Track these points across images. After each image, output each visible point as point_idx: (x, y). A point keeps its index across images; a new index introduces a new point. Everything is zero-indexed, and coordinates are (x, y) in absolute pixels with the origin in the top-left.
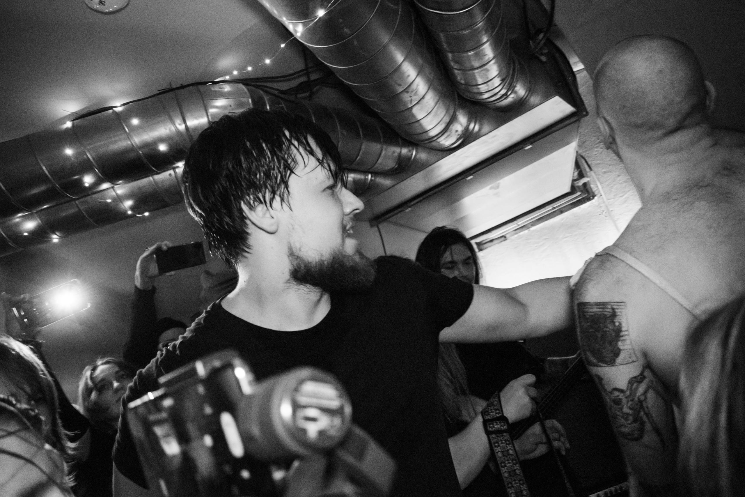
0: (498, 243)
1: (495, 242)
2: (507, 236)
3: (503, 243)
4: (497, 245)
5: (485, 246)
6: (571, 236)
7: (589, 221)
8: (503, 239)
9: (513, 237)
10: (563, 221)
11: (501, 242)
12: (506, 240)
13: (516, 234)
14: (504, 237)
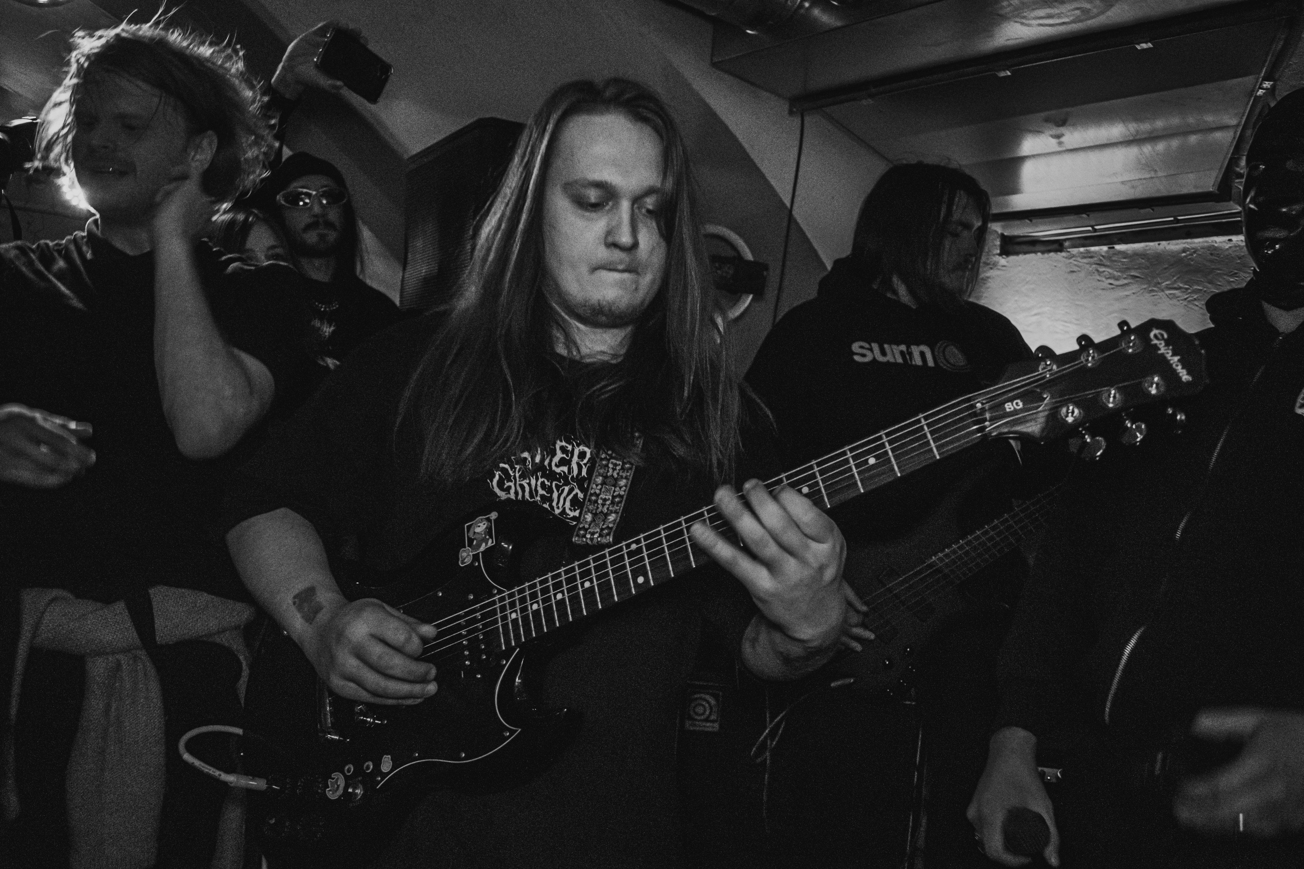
0: (1043, 252)
1: (1038, 247)
2: (1067, 244)
3: (1052, 254)
4: (1039, 254)
5: (1017, 248)
6: (1187, 289)
7: (1236, 273)
8: (1055, 246)
9: (1075, 251)
10: (1184, 254)
11: (1050, 251)
12: (1061, 251)
13: (1083, 246)
14: (1056, 246)
